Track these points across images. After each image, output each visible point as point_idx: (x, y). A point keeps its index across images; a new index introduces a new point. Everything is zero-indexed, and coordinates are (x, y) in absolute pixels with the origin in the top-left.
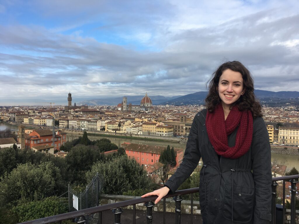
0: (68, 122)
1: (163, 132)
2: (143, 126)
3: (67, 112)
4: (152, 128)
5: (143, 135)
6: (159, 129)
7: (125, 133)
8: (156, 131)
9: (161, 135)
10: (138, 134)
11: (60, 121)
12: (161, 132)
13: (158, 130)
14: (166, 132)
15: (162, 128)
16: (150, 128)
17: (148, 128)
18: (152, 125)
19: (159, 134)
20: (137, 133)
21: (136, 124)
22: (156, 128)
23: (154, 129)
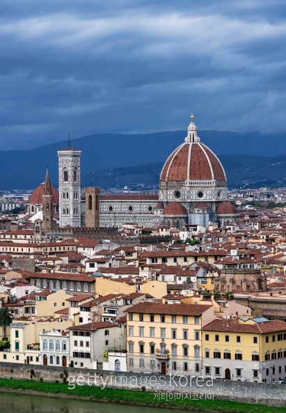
1: (239, 357)
2: (129, 323)
4: (180, 334)
5: (129, 374)
6: (217, 338)
7: (34, 362)
8: (202, 353)
9: (228, 372)
10: (106, 367)
12: (228, 356)
13: (212, 345)
14: (256, 358)
15: (233, 337)
16: (169, 334)
17: (157, 332)
18: (179, 320)
19: (217, 370)
20: (99, 364)
21: (94, 309)
22: (202, 336)
23: (191, 343)
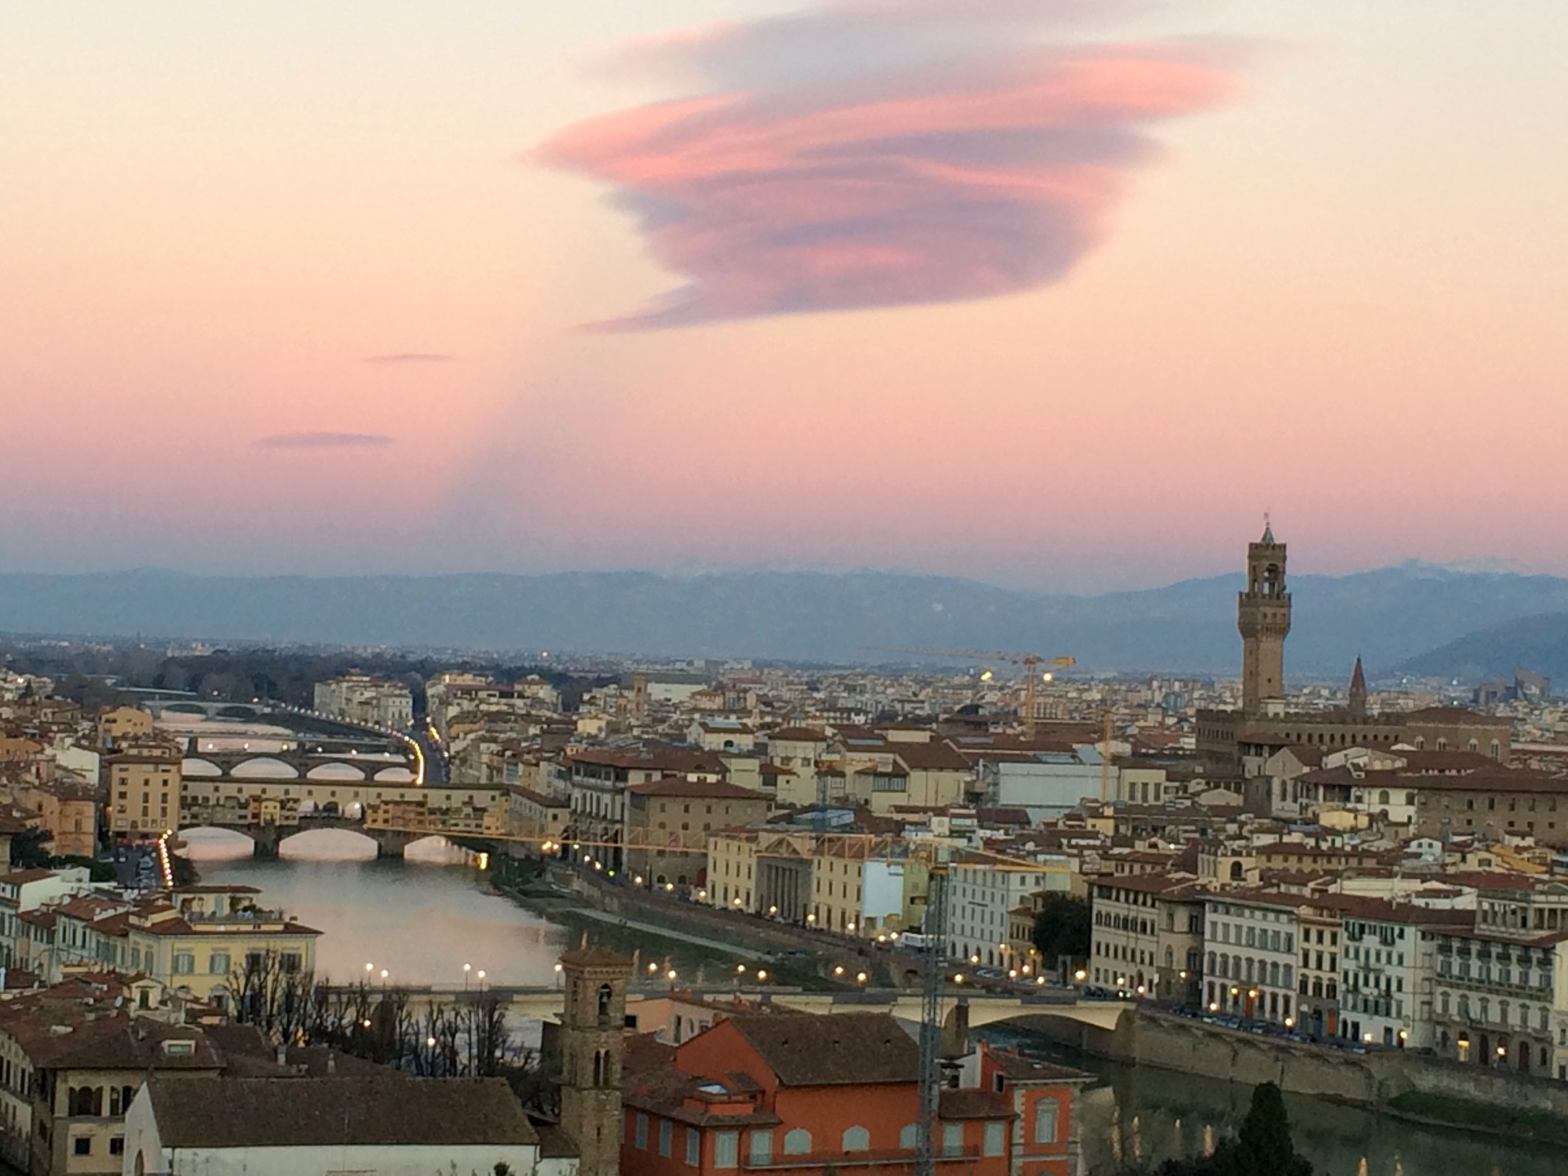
0: (1196, 927)
3: (1212, 782)
11: (1100, 905)
